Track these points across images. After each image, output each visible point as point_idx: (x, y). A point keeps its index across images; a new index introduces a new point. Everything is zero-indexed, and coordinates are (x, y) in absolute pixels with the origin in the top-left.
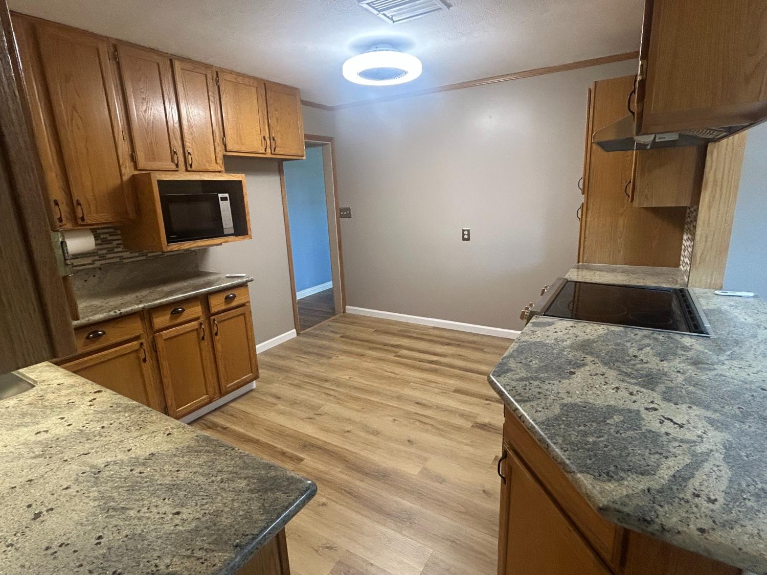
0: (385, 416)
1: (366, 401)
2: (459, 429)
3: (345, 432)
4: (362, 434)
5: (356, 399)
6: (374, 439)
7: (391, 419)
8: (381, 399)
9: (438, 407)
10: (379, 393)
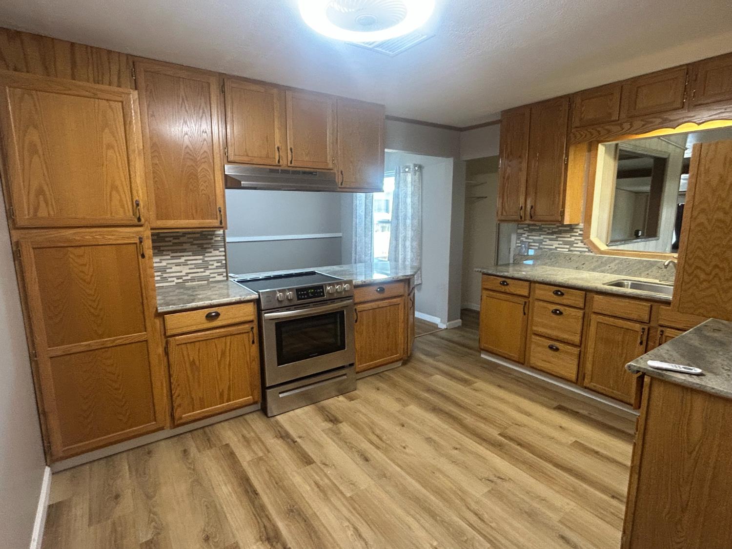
0: (412, 455)
1: (425, 484)
2: (355, 425)
3: (459, 449)
4: (442, 442)
5: (438, 492)
6: (432, 435)
7: (407, 450)
8: (405, 479)
9: (351, 448)
10: (404, 491)
